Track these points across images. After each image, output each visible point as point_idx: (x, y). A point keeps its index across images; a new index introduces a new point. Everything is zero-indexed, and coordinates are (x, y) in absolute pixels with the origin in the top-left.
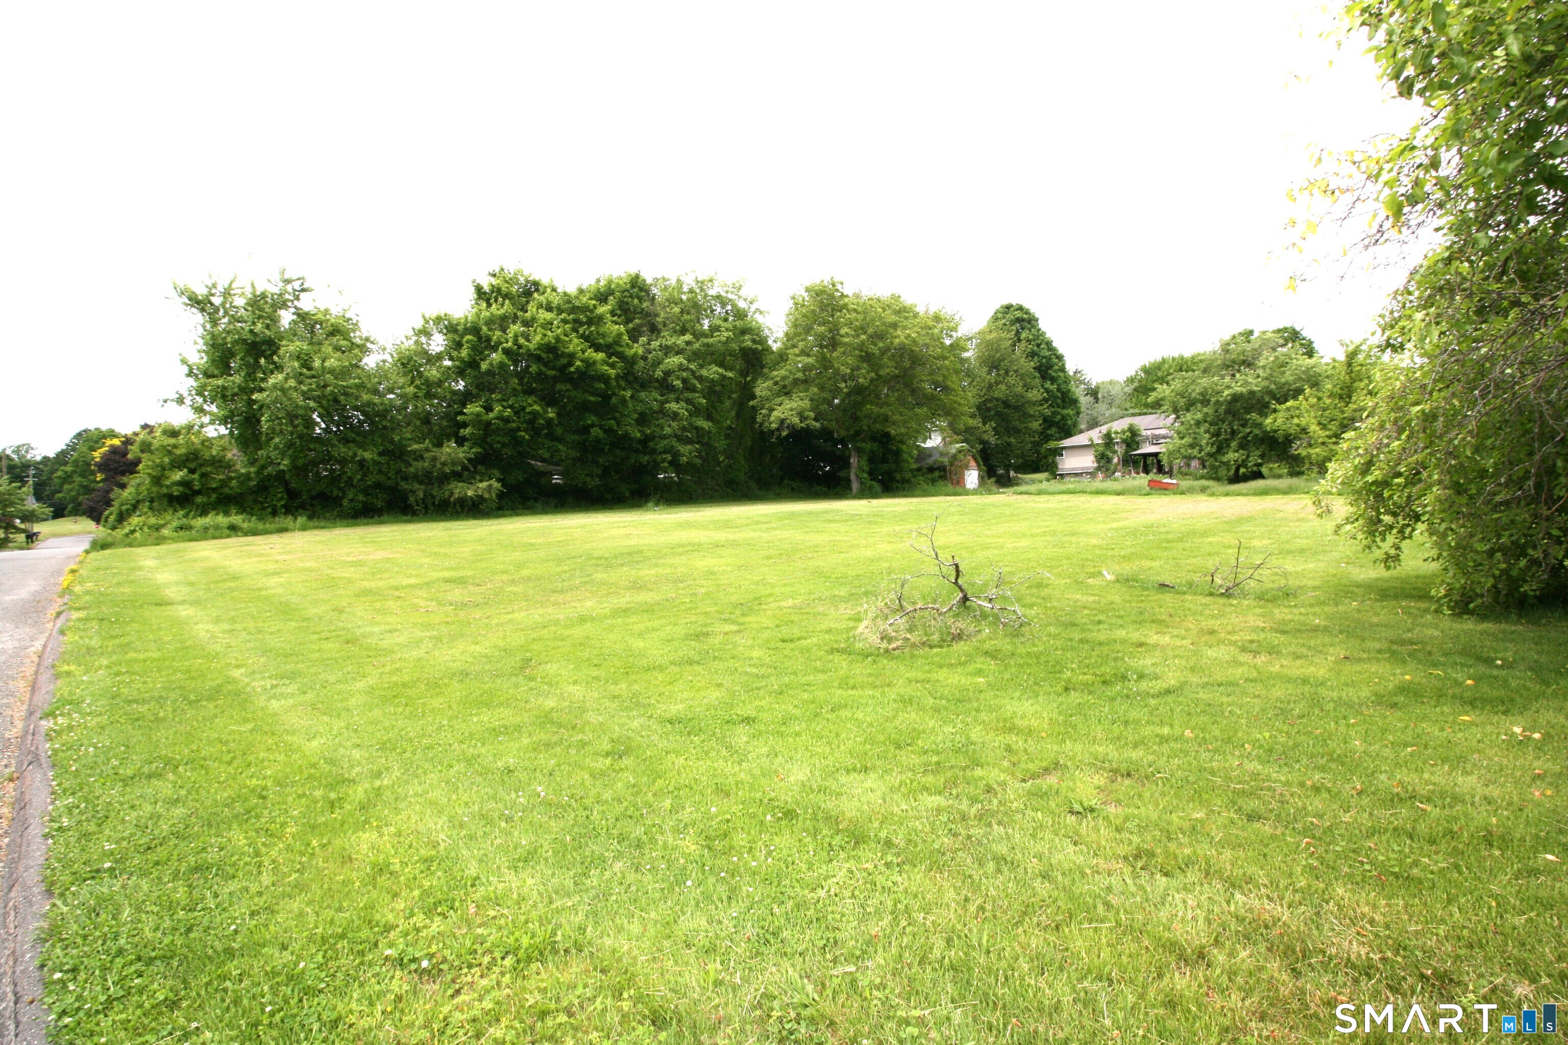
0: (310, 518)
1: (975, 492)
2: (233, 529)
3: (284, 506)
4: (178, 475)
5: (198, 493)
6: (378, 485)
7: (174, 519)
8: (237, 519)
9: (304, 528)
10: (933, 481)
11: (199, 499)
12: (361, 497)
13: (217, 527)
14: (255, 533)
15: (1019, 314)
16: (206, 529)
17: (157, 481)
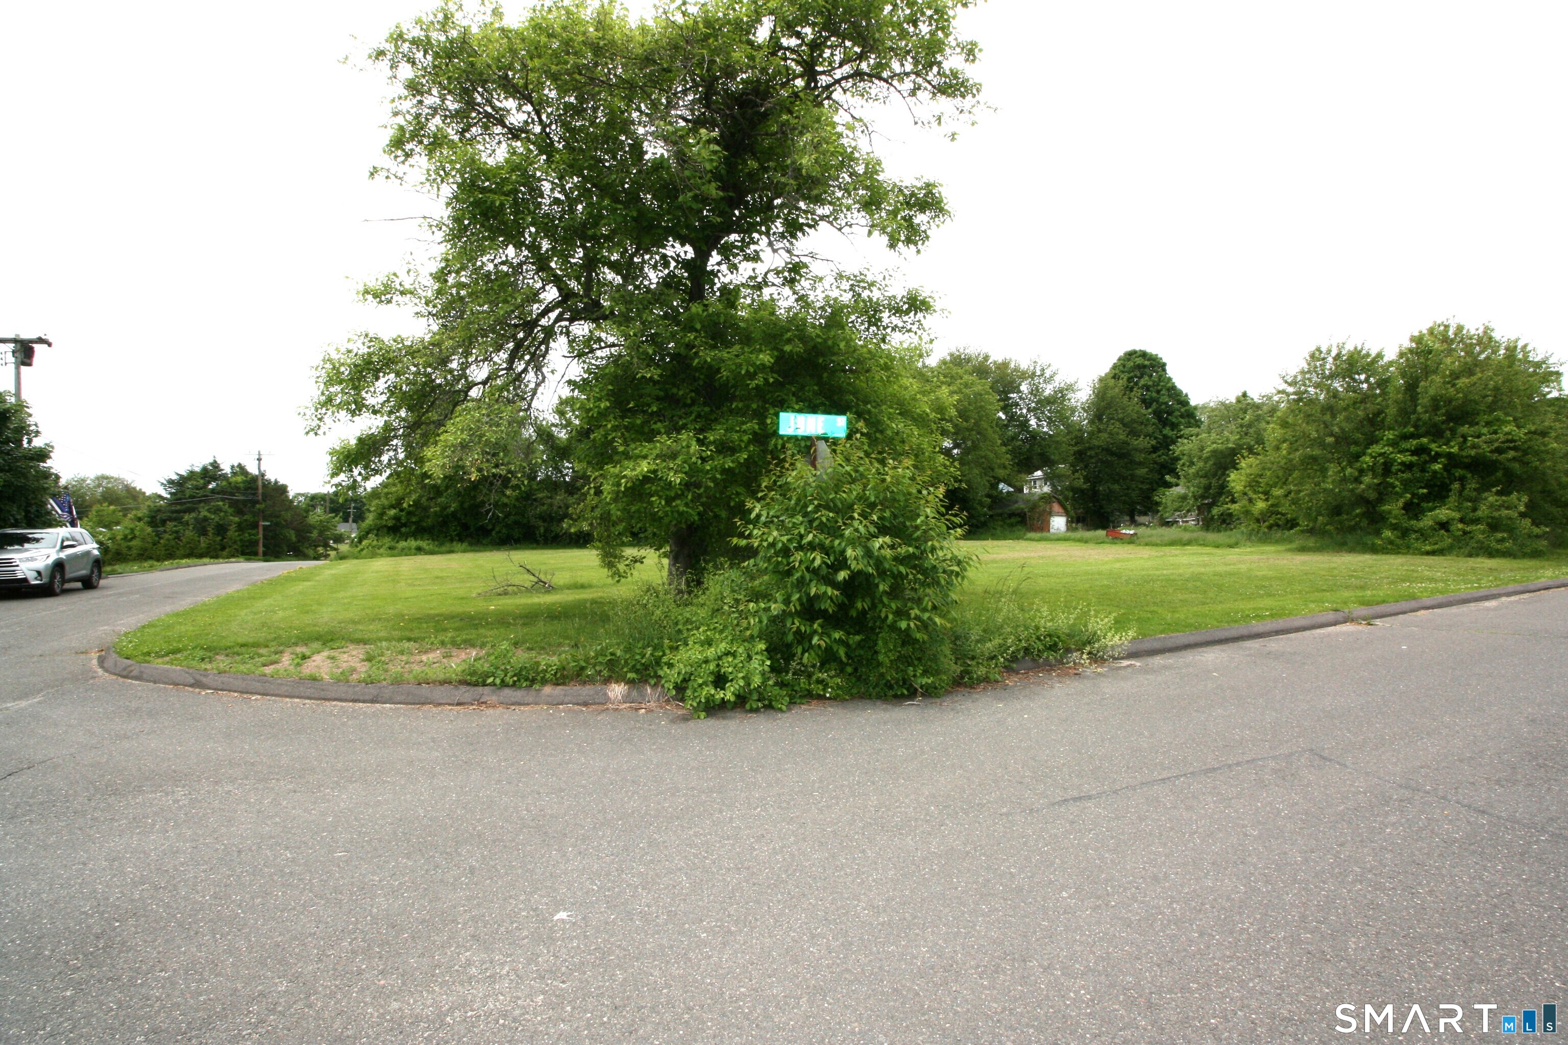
0: (471, 544)
1: (1059, 539)
2: (419, 550)
3: (458, 535)
4: (392, 512)
5: (405, 525)
6: (516, 523)
7: (387, 541)
8: (423, 544)
9: (464, 551)
10: (1012, 525)
11: (403, 530)
12: (504, 531)
13: (410, 549)
14: (432, 553)
15: (1139, 361)
16: (403, 549)
17: (381, 515)
